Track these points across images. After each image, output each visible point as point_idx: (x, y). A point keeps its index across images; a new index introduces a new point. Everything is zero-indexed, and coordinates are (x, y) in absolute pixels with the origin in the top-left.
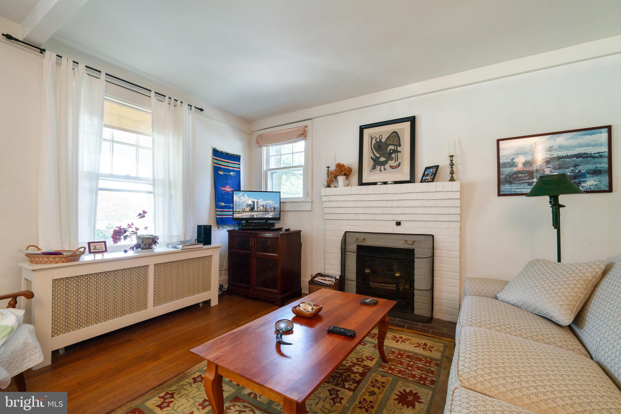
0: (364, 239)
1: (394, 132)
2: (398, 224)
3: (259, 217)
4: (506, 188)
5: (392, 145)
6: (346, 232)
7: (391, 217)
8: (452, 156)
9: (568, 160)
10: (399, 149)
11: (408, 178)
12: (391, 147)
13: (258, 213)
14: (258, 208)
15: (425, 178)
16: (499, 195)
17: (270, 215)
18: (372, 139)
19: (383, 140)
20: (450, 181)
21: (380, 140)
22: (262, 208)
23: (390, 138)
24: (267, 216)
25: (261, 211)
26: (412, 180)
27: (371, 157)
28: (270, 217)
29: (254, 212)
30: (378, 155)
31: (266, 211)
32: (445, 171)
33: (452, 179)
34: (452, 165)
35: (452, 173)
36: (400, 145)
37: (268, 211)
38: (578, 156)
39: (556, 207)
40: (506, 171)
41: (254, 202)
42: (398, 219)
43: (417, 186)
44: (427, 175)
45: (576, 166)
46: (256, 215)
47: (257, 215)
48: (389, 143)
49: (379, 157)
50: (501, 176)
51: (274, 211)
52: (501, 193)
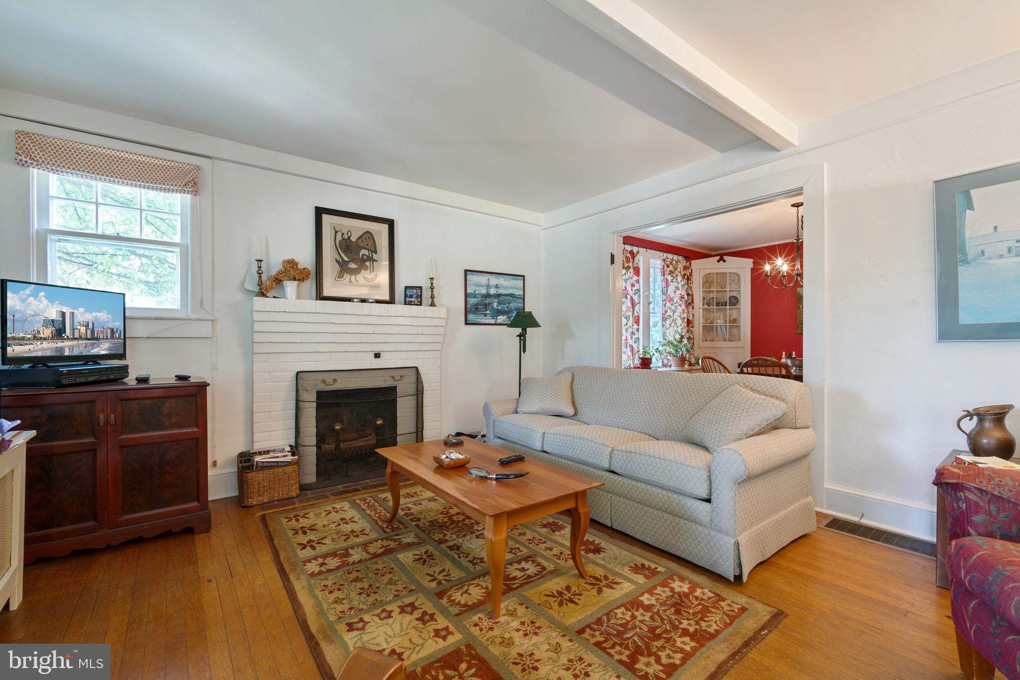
0: (335, 380)
1: (367, 232)
2: (377, 356)
3: (76, 352)
4: (471, 317)
5: (365, 249)
6: (298, 373)
7: (369, 347)
8: (432, 279)
9: (505, 297)
10: (375, 257)
11: (387, 298)
12: (363, 252)
13: (75, 343)
14: (73, 329)
15: (408, 299)
16: (466, 324)
17: (102, 349)
18: (336, 232)
19: (354, 239)
20: (431, 305)
21: (349, 238)
22: (83, 329)
23: (363, 238)
24: (95, 351)
25: (80, 338)
26: (392, 301)
27: (336, 260)
28: (104, 352)
29: (62, 339)
30: (346, 259)
31: (94, 338)
32: (426, 294)
33: (433, 304)
34: (432, 288)
35: (432, 297)
36: (376, 253)
37: (97, 339)
38: (511, 295)
39: (522, 336)
40: (472, 301)
41: (63, 314)
42: (377, 349)
43: (399, 309)
44: (411, 296)
45: (509, 303)
46: (69, 347)
47: (71, 348)
48: (361, 245)
49: (349, 262)
50: (468, 306)
51: (112, 337)
52: (468, 322)
